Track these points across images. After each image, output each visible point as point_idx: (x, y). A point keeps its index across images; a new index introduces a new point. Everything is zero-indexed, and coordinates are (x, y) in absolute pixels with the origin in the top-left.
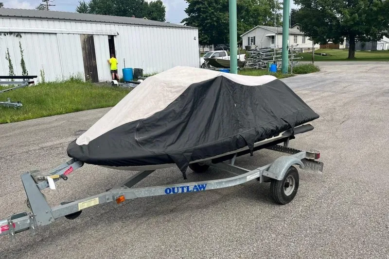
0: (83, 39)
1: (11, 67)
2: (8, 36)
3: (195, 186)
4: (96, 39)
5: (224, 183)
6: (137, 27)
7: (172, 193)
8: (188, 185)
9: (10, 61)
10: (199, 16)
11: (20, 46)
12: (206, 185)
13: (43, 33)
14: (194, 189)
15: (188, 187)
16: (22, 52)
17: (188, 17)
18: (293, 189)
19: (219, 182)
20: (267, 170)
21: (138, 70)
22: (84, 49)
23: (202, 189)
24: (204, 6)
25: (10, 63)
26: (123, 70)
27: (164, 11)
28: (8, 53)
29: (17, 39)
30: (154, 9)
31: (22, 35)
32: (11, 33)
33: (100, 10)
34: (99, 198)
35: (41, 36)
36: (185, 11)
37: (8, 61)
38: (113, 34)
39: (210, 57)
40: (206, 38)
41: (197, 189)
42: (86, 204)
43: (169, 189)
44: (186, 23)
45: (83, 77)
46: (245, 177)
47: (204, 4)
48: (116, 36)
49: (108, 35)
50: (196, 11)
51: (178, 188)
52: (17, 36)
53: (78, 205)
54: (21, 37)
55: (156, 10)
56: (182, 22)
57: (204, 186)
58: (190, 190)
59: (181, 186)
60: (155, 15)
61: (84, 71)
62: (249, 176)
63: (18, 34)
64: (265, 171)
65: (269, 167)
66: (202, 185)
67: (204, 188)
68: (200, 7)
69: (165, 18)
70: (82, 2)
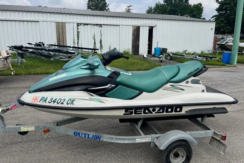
0: (134, 28)
1: (95, 43)
2: (95, 26)
3: (93, 136)
4: (141, 29)
5: (114, 139)
6: (169, 22)
7: (78, 136)
8: (89, 134)
9: (95, 40)
10: (226, 13)
11: (101, 32)
12: (101, 137)
13: (113, 25)
14: (92, 137)
15: (88, 135)
16: (101, 35)
17: (217, 14)
18: (183, 160)
19: (110, 138)
20: (158, 138)
21: (164, 49)
22: (133, 34)
23: (98, 139)
24: (230, 6)
25: (95, 41)
26: (155, 48)
27: (202, 10)
28: (95, 36)
29: (99, 28)
30: (195, 9)
31: (102, 26)
32: (97, 25)
33: (159, 11)
34: (35, 127)
35: (112, 26)
36: (216, 10)
37: (94, 40)
38: (153, 26)
39: (224, 43)
40: (229, 29)
41: (94, 138)
42: (26, 128)
43: (77, 133)
44: (215, 19)
45: (130, 51)
46: (135, 139)
47: (231, 5)
48: (154, 27)
49: (149, 27)
50: (224, 9)
51: (82, 133)
52: (100, 26)
53: (20, 127)
54: (102, 27)
55: (197, 9)
56: (212, 18)
57: (100, 137)
58: (90, 137)
59: (84, 133)
60: (195, 13)
61: (131, 48)
62: (138, 139)
63: (101, 25)
64: (156, 139)
65: (160, 137)
66: (98, 137)
67: (99, 139)
68: (227, 7)
69: (202, 15)
70: (150, 6)
